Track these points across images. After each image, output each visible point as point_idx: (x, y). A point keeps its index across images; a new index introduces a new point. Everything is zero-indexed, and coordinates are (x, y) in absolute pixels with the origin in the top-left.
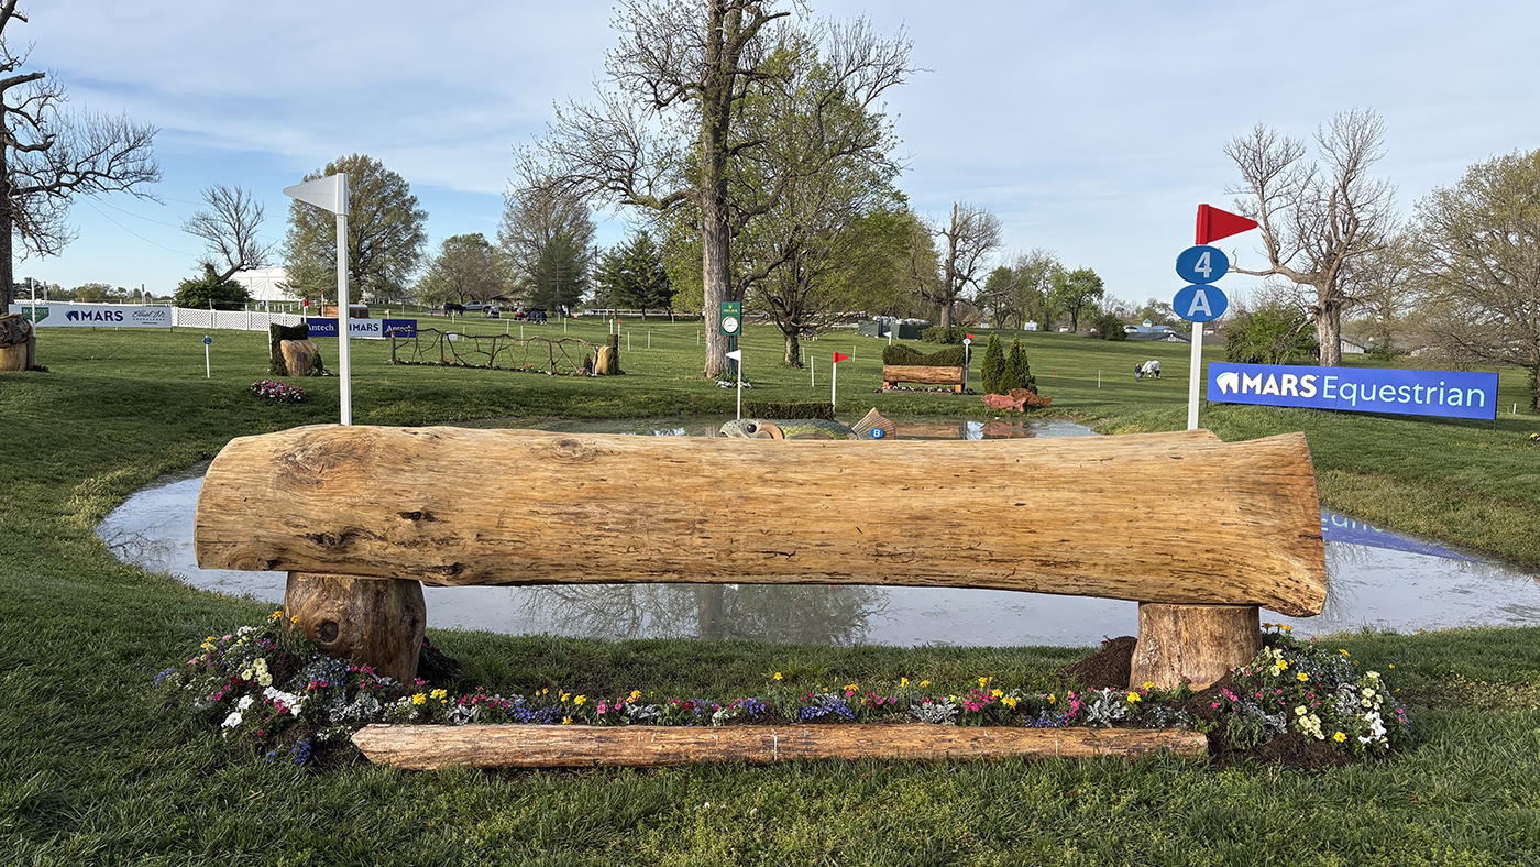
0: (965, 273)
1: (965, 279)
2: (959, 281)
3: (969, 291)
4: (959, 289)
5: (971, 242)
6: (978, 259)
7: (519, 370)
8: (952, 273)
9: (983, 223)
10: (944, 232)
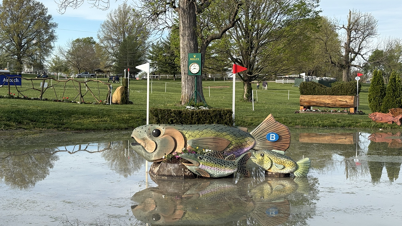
0: (356, 50)
1: (356, 54)
2: (353, 55)
3: (359, 61)
4: (353, 59)
5: (360, 32)
6: (364, 42)
7: (60, 101)
8: (349, 50)
9: (366, 22)
10: (343, 27)
